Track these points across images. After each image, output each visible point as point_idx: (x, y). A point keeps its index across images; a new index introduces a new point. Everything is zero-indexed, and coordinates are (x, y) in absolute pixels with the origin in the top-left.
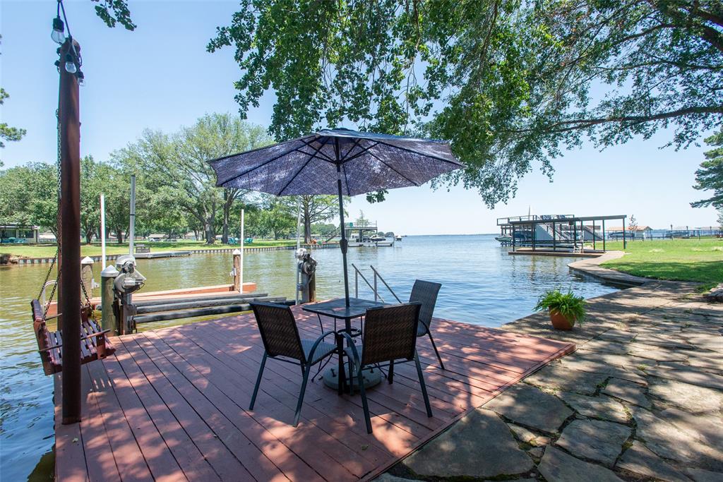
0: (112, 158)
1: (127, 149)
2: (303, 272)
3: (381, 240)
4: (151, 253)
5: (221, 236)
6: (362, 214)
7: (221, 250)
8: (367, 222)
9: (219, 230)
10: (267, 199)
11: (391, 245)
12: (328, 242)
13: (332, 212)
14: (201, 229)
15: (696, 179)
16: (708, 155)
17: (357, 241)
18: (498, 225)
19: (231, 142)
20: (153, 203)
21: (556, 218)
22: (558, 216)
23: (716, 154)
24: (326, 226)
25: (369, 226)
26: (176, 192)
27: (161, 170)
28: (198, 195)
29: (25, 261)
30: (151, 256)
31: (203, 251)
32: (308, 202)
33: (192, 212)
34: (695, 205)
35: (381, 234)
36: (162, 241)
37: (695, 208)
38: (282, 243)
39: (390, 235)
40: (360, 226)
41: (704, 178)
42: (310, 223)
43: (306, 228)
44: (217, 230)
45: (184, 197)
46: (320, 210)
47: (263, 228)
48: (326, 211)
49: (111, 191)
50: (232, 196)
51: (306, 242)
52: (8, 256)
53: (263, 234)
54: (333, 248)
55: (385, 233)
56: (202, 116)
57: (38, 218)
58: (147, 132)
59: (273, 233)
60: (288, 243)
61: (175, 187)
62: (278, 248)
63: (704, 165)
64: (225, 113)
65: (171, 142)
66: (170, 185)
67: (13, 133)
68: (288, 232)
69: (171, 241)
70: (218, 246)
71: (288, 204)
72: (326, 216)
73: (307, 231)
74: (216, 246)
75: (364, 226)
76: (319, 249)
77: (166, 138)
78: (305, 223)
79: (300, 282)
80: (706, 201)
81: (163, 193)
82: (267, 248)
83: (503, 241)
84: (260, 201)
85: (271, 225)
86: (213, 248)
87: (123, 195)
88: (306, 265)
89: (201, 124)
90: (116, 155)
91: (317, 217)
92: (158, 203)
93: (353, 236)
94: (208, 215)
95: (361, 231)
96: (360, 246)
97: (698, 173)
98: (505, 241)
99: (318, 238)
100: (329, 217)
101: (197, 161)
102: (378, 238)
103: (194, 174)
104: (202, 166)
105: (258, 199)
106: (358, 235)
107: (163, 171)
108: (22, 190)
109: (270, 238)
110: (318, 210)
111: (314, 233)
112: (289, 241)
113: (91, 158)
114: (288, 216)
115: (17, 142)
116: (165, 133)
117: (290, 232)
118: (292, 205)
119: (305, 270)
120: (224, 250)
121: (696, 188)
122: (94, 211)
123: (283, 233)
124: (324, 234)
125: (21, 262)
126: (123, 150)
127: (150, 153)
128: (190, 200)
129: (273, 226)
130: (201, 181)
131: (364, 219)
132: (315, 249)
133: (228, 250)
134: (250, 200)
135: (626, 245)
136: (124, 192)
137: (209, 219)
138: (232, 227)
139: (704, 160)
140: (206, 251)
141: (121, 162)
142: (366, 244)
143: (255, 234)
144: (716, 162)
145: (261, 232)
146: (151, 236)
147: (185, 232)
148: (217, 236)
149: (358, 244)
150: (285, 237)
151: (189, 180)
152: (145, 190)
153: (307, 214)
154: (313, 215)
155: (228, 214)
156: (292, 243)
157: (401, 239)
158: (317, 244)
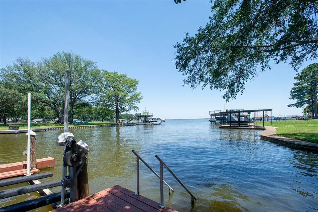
1: (6, 69)
3: (155, 121)
6: (146, 109)
8: (148, 113)
10: (95, 101)
11: (160, 124)
13: (130, 107)
15: (290, 95)
16: (295, 84)
17: (143, 122)
18: (210, 114)
19: (73, 69)
23: (299, 84)
24: (129, 115)
25: (149, 115)
26: (38, 95)
32: (118, 102)
33: (51, 106)
34: (289, 106)
35: (155, 119)
36: (41, 123)
37: (289, 107)
39: (159, 119)
40: (145, 115)
41: (294, 94)
42: (119, 113)
43: (117, 115)
45: (43, 97)
47: (97, 116)
48: (127, 107)
50: (75, 98)
54: (131, 125)
55: (156, 118)
56: (56, 53)
58: (20, 60)
59: (101, 118)
60: (107, 123)
61: (39, 92)
62: (101, 126)
63: (293, 89)
64: (70, 52)
65: (36, 67)
69: (46, 122)
71: (107, 103)
72: (127, 109)
73: (117, 117)
75: (147, 115)
76: (123, 126)
77: (33, 64)
80: (294, 104)
83: (212, 121)
88: (70, 156)
89: (55, 57)
91: (123, 110)
93: (141, 120)
95: (145, 117)
96: (145, 124)
97: (291, 92)
98: (213, 122)
100: (129, 110)
102: (154, 120)
103: (51, 85)
104: (56, 81)
105: (90, 100)
106: (143, 119)
107: (30, 83)
109: (100, 121)
110: (123, 107)
111: (121, 118)
116: (32, 61)
117: (111, 118)
118: (109, 104)
119: (69, 163)
121: (290, 98)
123: (107, 118)
126: (3, 69)
127: (21, 72)
128: (48, 99)
129: (101, 115)
130: (56, 90)
131: (147, 111)
134: (86, 101)
135: (272, 124)
137: (61, 110)
139: (293, 86)
142: (148, 123)
143: (93, 119)
144: (299, 87)
145: (96, 118)
146: (35, 120)
150: (108, 120)
153: (117, 108)
154: (120, 109)
155: (73, 108)
156: (109, 123)
157: (165, 121)
158: (123, 124)
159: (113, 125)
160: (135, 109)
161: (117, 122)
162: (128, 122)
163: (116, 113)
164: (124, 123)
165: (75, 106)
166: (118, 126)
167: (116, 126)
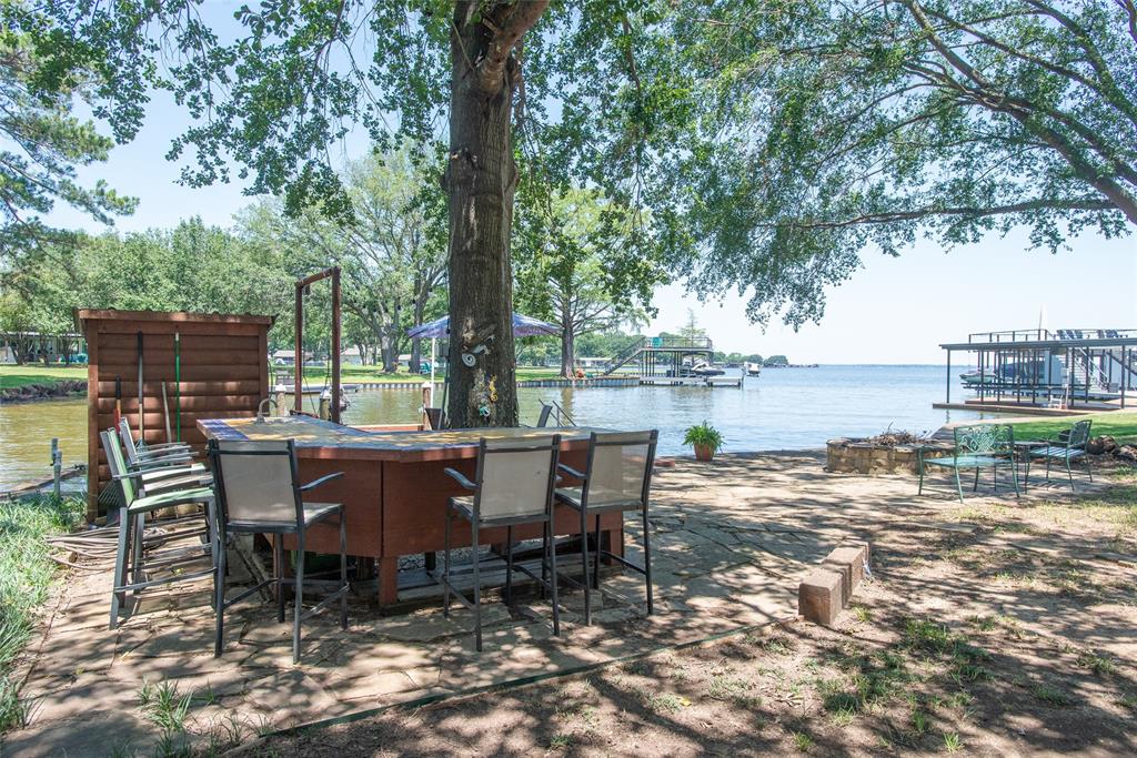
0: (235, 222)
3: (714, 373)
5: (408, 357)
6: (692, 317)
7: (408, 384)
9: (405, 344)
11: (739, 385)
12: (610, 376)
14: (372, 343)
21: (1095, 337)
22: (1100, 332)
25: (698, 344)
28: (370, 283)
31: (378, 385)
33: (359, 313)
42: (572, 337)
43: (564, 346)
44: (400, 345)
45: (347, 289)
46: (593, 313)
48: (605, 314)
49: (234, 279)
50: (428, 284)
54: (617, 387)
60: (530, 375)
67: (125, 204)
70: (403, 377)
72: (606, 322)
73: (567, 352)
74: (398, 376)
76: (587, 387)
83: (972, 381)
86: (394, 381)
87: (253, 286)
90: (242, 216)
91: (588, 326)
94: (387, 320)
95: (676, 355)
96: (675, 385)
102: (708, 369)
104: (377, 232)
108: (103, 276)
110: (589, 312)
113: (199, 220)
115: (128, 217)
120: (414, 384)
126: (252, 208)
130: (376, 259)
131: (697, 327)
132: (581, 387)
133: (420, 384)
136: (254, 281)
137: (388, 327)
140: (384, 385)
141: (249, 229)
148: (401, 357)
149: (670, 381)
151: (355, 254)
153: (567, 321)
154: (578, 322)
155: (421, 319)
156: (537, 376)
157: (757, 373)
158: (585, 378)
159: (551, 381)
160: (634, 321)
161: (563, 373)
162: (606, 374)
163: (563, 337)
164: (590, 376)
165: (428, 311)
166: (565, 385)
167: (560, 386)
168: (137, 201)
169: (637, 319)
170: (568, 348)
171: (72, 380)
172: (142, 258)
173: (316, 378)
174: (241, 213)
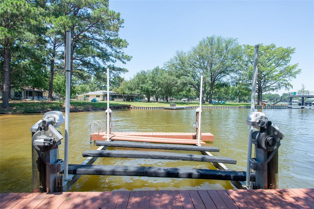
0: (164, 65)
1: (170, 61)
2: (259, 146)
4: (176, 107)
7: (208, 107)
8: (307, 92)
10: (234, 80)
12: (275, 105)
13: (279, 85)
17: (300, 104)
20: (178, 84)
24: (273, 95)
25: (310, 94)
26: (188, 78)
27: (182, 69)
29: (134, 108)
30: (175, 108)
32: (261, 79)
33: (195, 88)
36: (187, 102)
38: (242, 104)
40: (303, 94)
42: (262, 93)
43: (259, 95)
46: (269, 85)
47: (233, 96)
48: (275, 85)
50: (215, 79)
51: (258, 104)
52: (130, 105)
53: (233, 99)
54: (279, 108)
56: (201, 40)
57: (142, 92)
58: (178, 52)
59: (238, 99)
60: (246, 105)
61: (188, 76)
62: (240, 107)
64: (212, 35)
65: (187, 55)
66: (186, 75)
68: (247, 98)
69: (190, 102)
70: (207, 105)
71: (247, 82)
72: (274, 88)
73: (260, 98)
75: (307, 95)
76: (268, 109)
77: (185, 53)
78: (258, 93)
79: (253, 156)
81: (183, 79)
82: (234, 107)
84: (229, 81)
85: (236, 94)
86: (204, 106)
87: (168, 81)
88: (264, 138)
89: (201, 44)
91: (267, 89)
92: (180, 84)
95: (303, 98)
96: (302, 108)
99: (267, 102)
100: (276, 89)
101: (198, 63)
103: (197, 69)
104: (200, 65)
106: (300, 100)
109: (236, 101)
110: (268, 85)
111: (264, 99)
112: (247, 103)
114: (247, 89)
116: (185, 51)
117: (248, 99)
118: (250, 82)
119: (263, 145)
120: (209, 107)
122: (159, 88)
123: (244, 99)
124: (271, 100)
125: (133, 108)
126: (168, 62)
127: (178, 61)
128: (194, 82)
129: (238, 95)
131: (305, 90)
132: (265, 108)
133: (211, 107)
134: (224, 81)
138: (216, 95)
141: (167, 67)
142: (307, 107)
143: (228, 99)
145: (232, 98)
146: (183, 99)
147: (195, 98)
149: (300, 107)
150: (245, 101)
151: (195, 73)
152: (176, 78)
153: (260, 87)
154: (264, 88)
155: (213, 88)
158: (267, 106)
160: (286, 87)
162: (274, 104)
165: (214, 86)
166: (259, 108)
167: (257, 108)
168: (132, 57)
169: (288, 86)
170: (260, 96)
171: (123, 105)
172: (145, 76)
173: (183, 105)
174: (165, 63)
